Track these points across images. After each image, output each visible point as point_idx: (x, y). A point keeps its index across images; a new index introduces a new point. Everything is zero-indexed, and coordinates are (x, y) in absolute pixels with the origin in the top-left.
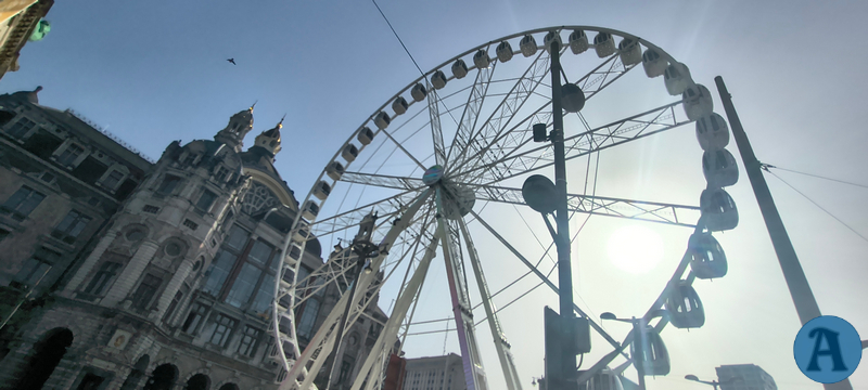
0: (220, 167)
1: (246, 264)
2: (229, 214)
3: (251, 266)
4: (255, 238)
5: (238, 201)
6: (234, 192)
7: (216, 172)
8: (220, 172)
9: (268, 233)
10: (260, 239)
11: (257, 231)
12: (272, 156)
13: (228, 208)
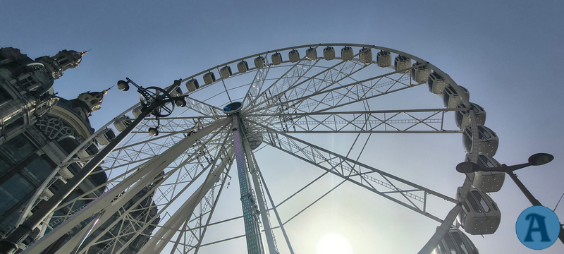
0: (27, 75)
1: (16, 176)
2: (18, 121)
3: (23, 181)
4: (39, 153)
5: (35, 114)
6: (34, 103)
7: (21, 78)
8: (25, 81)
9: (56, 153)
10: (45, 157)
11: (45, 148)
12: (90, 111)
13: (20, 114)
